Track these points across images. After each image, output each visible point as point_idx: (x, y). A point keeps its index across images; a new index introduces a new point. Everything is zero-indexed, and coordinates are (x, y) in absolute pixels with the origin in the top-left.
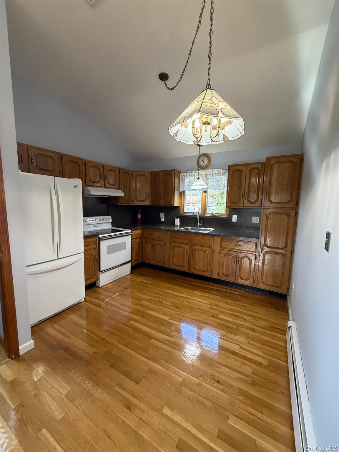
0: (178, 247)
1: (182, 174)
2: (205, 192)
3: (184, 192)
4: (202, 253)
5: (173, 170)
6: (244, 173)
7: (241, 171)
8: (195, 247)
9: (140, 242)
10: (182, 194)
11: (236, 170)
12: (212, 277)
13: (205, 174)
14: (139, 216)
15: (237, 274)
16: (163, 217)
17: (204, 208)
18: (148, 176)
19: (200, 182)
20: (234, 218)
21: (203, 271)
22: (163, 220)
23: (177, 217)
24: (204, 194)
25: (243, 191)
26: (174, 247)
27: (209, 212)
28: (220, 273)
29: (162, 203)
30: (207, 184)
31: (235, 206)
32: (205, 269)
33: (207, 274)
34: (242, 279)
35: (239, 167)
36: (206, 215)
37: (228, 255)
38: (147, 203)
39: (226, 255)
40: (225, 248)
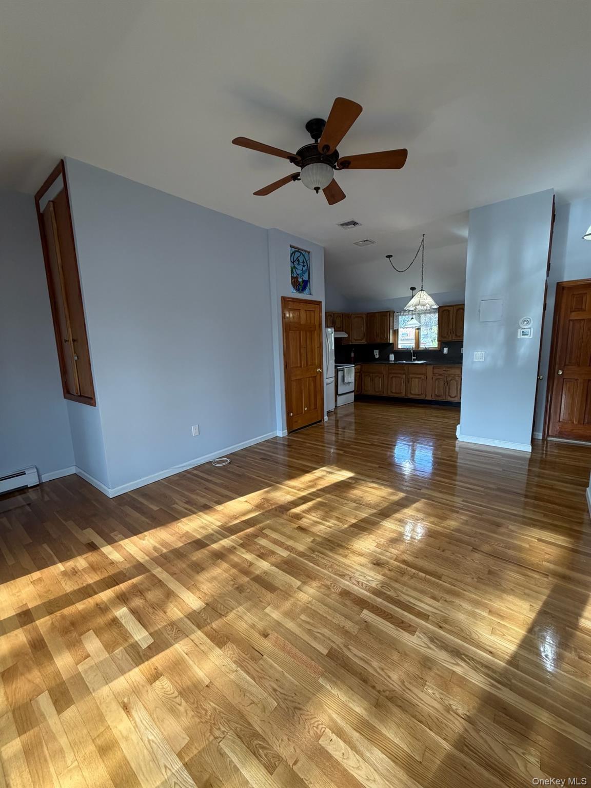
0: (395, 377)
1: (395, 314)
2: (419, 329)
3: (398, 329)
4: (417, 380)
5: (388, 312)
6: (451, 312)
7: (449, 311)
8: (411, 376)
9: (360, 376)
10: (396, 332)
11: (445, 310)
12: (426, 399)
13: (418, 314)
14: (353, 355)
15: (447, 393)
16: (378, 353)
17: (418, 343)
18: (364, 316)
19: (414, 321)
20: (446, 350)
21: (418, 395)
22: (377, 356)
23: (392, 353)
24: (417, 331)
25: (451, 327)
26: (393, 377)
27: (422, 346)
28: (433, 395)
29: (378, 341)
30: (420, 322)
31: (445, 340)
32: (420, 393)
33: (422, 397)
34: (451, 397)
35: (447, 308)
36: (420, 349)
37: (439, 379)
38: (364, 342)
39: (437, 379)
40: (436, 374)
